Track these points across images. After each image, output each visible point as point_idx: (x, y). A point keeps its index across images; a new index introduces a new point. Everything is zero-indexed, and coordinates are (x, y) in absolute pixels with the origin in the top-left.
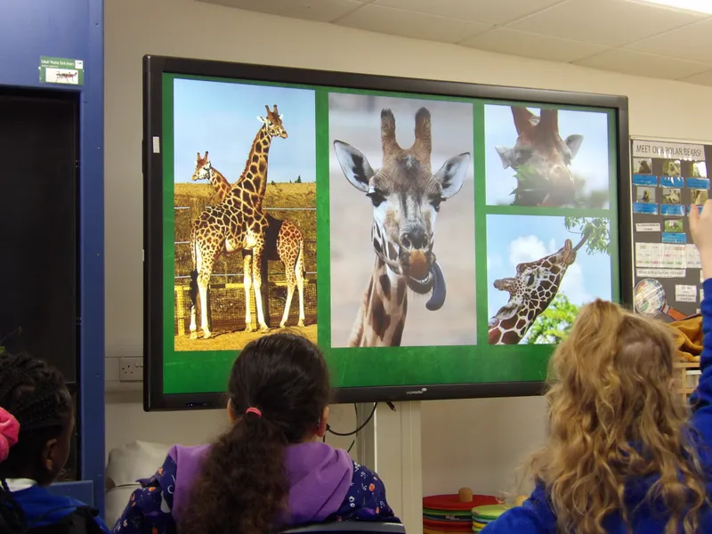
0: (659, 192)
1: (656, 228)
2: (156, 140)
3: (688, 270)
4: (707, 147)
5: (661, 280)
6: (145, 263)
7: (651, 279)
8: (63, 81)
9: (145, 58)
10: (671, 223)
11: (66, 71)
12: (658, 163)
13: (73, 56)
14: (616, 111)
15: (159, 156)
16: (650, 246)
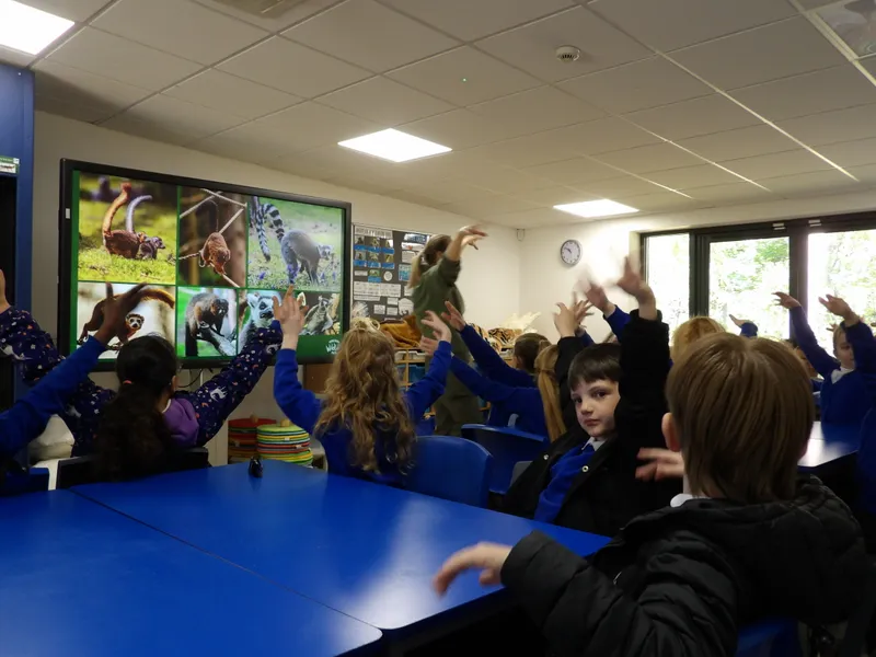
0: (368, 254)
1: (365, 274)
2: (68, 211)
3: (382, 297)
4: (394, 232)
5: (367, 302)
6: (59, 285)
7: (361, 301)
8: (6, 170)
9: (61, 160)
10: (373, 272)
11: (8, 165)
12: (368, 239)
13: (12, 155)
14: (346, 210)
15: (70, 220)
16: (362, 283)
